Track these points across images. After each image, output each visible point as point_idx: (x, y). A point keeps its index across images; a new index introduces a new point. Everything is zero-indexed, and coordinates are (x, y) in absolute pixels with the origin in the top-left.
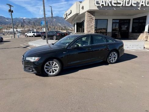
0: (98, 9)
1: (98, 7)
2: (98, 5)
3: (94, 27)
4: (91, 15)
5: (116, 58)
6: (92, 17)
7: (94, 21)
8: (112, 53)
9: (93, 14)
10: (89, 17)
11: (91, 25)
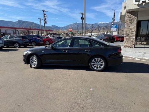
0: (139, 8)
1: (138, 5)
2: (138, 3)
3: (135, 30)
4: (132, 16)
5: (103, 66)
6: (133, 18)
7: (136, 23)
8: (96, 59)
9: (135, 14)
10: (128, 19)
11: (131, 27)
